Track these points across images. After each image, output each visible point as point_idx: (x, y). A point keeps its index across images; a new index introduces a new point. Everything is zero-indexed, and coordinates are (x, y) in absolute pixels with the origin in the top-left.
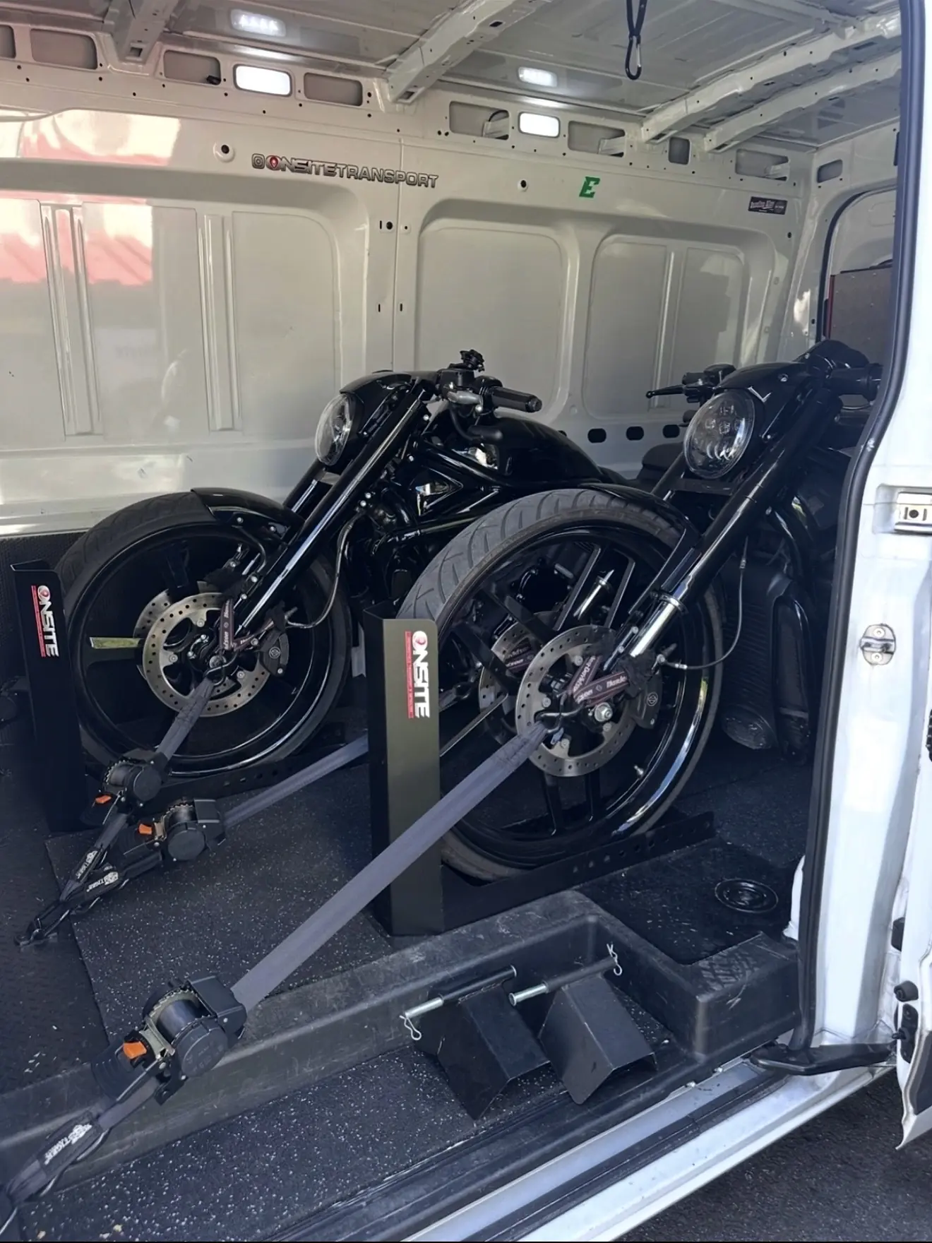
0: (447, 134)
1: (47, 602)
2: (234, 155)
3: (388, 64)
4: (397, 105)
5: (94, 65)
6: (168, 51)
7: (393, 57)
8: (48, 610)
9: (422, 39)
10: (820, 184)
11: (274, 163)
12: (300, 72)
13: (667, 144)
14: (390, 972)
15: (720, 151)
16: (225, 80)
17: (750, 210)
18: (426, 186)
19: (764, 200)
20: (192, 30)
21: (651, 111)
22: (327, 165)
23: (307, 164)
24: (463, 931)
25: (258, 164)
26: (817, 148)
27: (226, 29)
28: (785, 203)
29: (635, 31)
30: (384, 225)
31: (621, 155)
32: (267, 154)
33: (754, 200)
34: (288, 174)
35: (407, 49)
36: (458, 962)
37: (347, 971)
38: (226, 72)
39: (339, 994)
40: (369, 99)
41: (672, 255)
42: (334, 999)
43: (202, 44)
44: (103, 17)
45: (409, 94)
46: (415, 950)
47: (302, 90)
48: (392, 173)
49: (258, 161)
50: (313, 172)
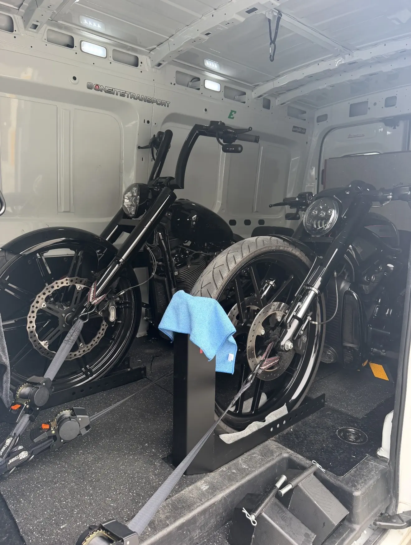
0: (174, 84)
2: (79, 81)
3: (151, 50)
4: (153, 69)
5: (11, 30)
6: (49, 30)
7: (155, 46)
9: (170, 39)
10: (318, 123)
11: (97, 88)
12: (111, 48)
13: (263, 100)
14: (192, 497)
15: (282, 105)
16: (76, 47)
17: (293, 131)
18: (165, 106)
19: (298, 128)
20: (63, 21)
21: (258, 85)
22: (121, 91)
23: (112, 90)
24: (224, 468)
25: (90, 87)
26: (318, 109)
27: (78, 24)
28: (305, 129)
29: (273, 41)
30: (146, 122)
31: (244, 102)
32: (94, 83)
33: (294, 127)
34: (103, 94)
35: (162, 43)
36: (227, 487)
37: (168, 500)
38: (76, 43)
39: (168, 514)
40: (141, 65)
41: (262, 148)
42: (166, 518)
43: (66, 28)
44: (19, 7)
45: (159, 65)
46: (202, 483)
47: (112, 57)
48: (151, 99)
49: (90, 86)
50: (115, 94)
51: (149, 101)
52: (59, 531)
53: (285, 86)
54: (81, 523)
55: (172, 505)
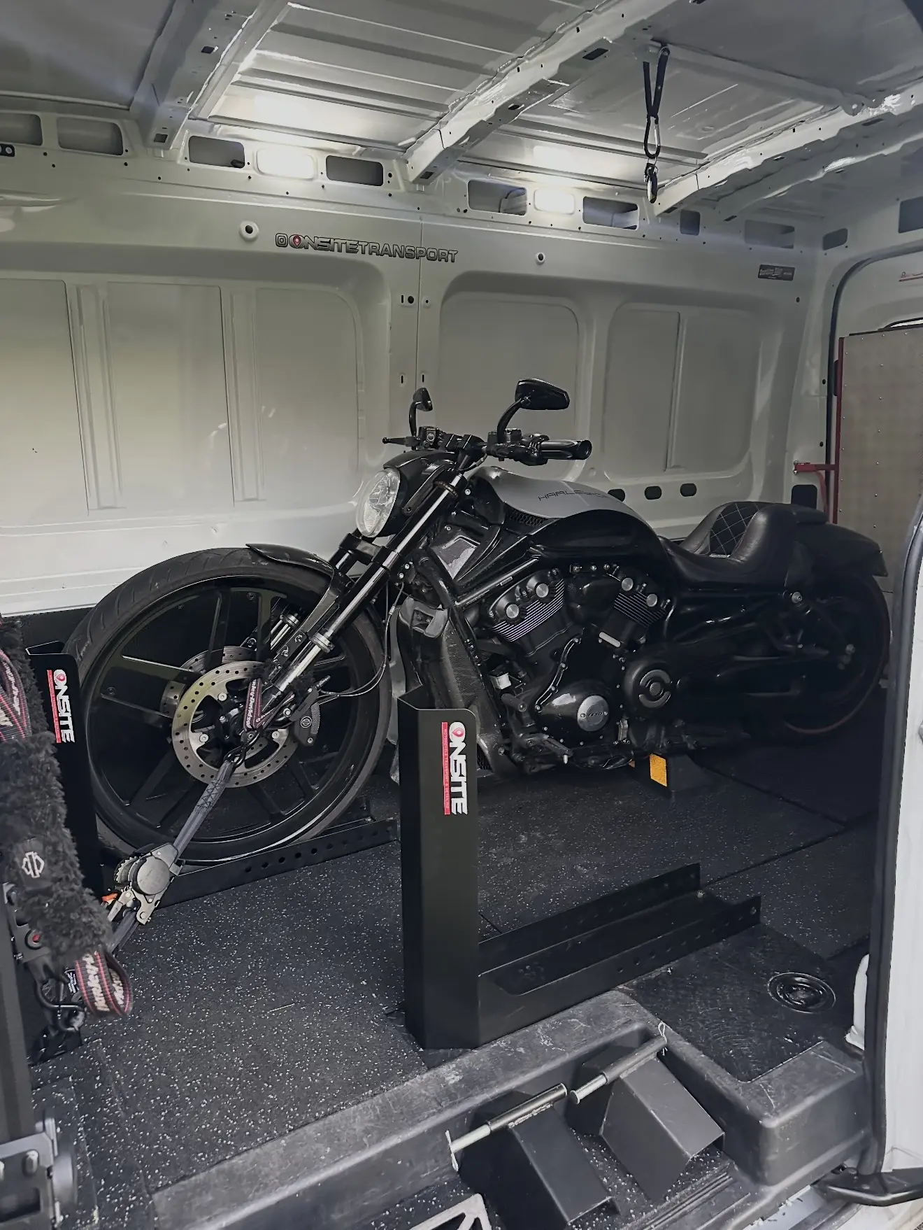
0: (465, 211)
1: (62, 686)
2: (258, 236)
3: (407, 146)
4: (417, 186)
5: (120, 151)
6: (193, 137)
7: (413, 140)
8: (65, 694)
9: (441, 122)
10: (826, 251)
11: (297, 242)
12: (322, 155)
13: (679, 217)
14: (424, 1095)
15: (728, 222)
16: (249, 163)
17: (759, 277)
18: (446, 261)
19: (773, 267)
21: (663, 185)
22: (348, 242)
23: (329, 242)
24: (501, 1043)
25: (281, 243)
26: (823, 218)
28: (792, 270)
29: (653, 112)
30: (406, 299)
31: (634, 227)
32: (290, 233)
33: (762, 267)
35: (426, 132)
36: (498, 1083)
37: (378, 1096)
38: (249, 156)
39: (370, 1125)
40: (390, 179)
41: (685, 322)
42: (364, 1131)
43: (227, 131)
44: (129, 105)
45: (428, 175)
46: (451, 1068)
47: (325, 172)
48: (413, 249)
49: (282, 240)
50: (336, 249)
51: (411, 255)
52: (168, 1137)
53: (724, 182)
54: (208, 1125)
55: (382, 1107)
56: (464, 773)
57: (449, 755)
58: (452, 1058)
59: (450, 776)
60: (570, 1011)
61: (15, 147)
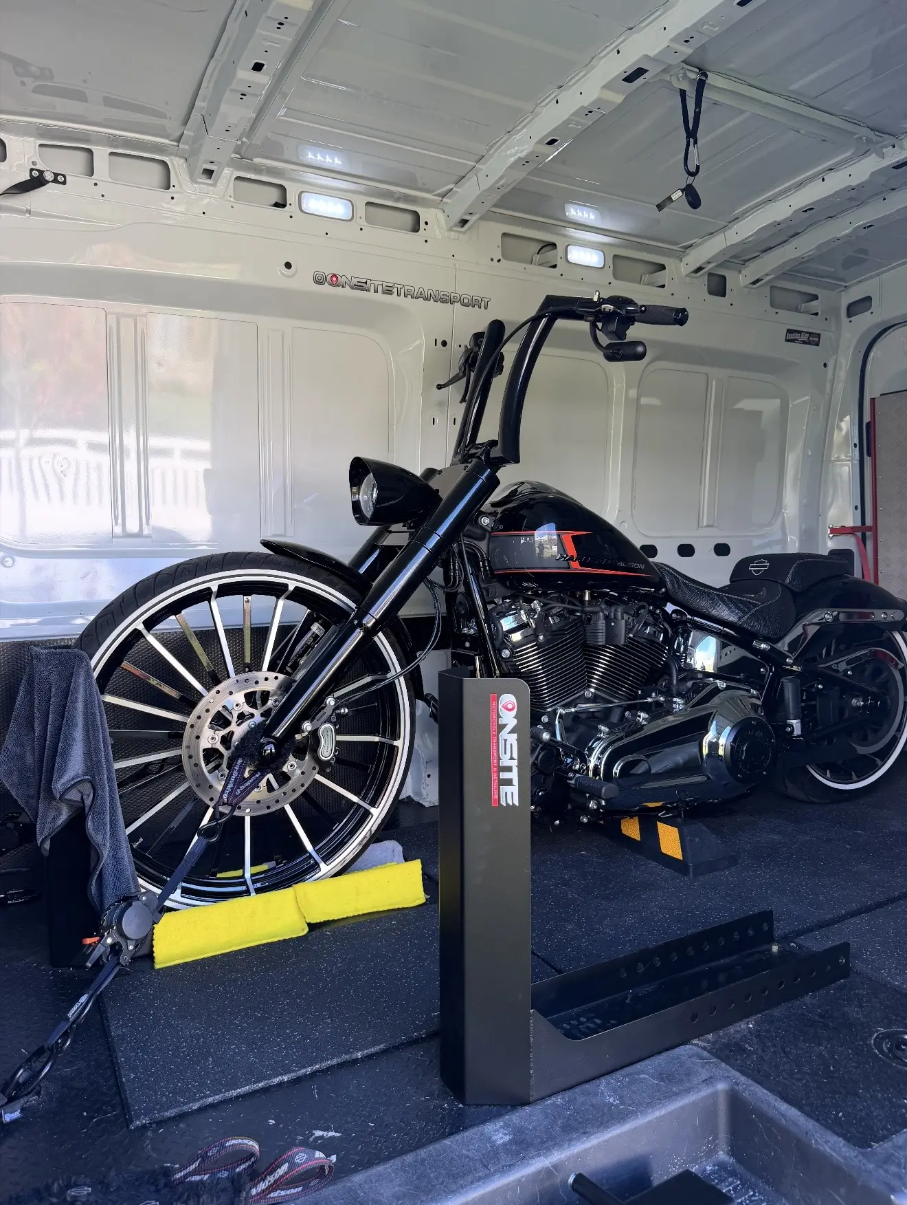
0: (499, 261)
2: (296, 272)
3: (443, 196)
4: (452, 233)
5: (166, 185)
6: (237, 177)
7: (452, 186)
9: (478, 166)
10: (851, 319)
11: (334, 280)
12: (361, 201)
13: (706, 278)
14: (467, 1157)
15: (755, 286)
16: (290, 204)
17: (787, 340)
18: (480, 307)
19: (801, 332)
20: (261, 157)
21: (691, 246)
22: (385, 284)
23: (366, 283)
24: (558, 1101)
25: (319, 281)
26: (845, 287)
27: (296, 160)
28: (819, 335)
29: (692, 134)
30: (439, 343)
31: (663, 286)
32: (328, 271)
33: (790, 331)
34: (348, 291)
35: (464, 177)
36: (557, 1144)
38: (291, 197)
39: (401, 1188)
40: (426, 227)
41: (714, 383)
42: (393, 1196)
43: (270, 171)
44: (179, 141)
45: (464, 222)
46: (498, 1125)
47: (363, 217)
48: (447, 294)
49: (319, 278)
50: (372, 290)
51: (445, 299)
53: (751, 239)
55: (415, 1169)
56: (515, 755)
57: (498, 733)
58: (499, 1115)
59: (499, 759)
60: (638, 1066)
61: (67, 177)
